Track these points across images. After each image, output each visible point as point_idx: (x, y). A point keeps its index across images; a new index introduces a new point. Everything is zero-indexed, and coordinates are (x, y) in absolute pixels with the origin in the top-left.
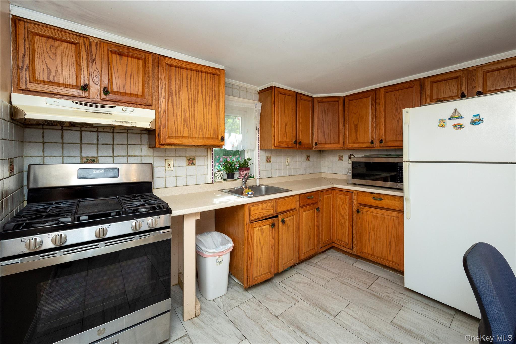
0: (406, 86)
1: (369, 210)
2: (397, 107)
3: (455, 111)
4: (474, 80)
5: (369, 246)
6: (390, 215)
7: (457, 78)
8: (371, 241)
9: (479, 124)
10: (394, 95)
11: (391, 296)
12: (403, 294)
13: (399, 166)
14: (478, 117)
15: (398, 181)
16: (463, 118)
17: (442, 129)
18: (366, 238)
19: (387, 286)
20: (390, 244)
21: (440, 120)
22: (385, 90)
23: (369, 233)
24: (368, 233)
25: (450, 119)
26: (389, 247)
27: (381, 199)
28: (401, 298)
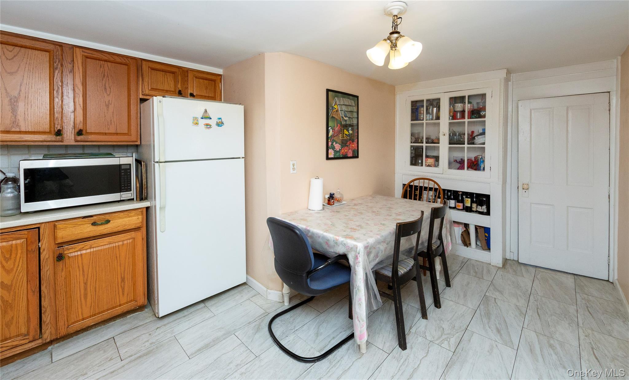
0: (118, 60)
1: (83, 246)
2: (105, 85)
3: (206, 111)
4: (186, 81)
5: (86, 305)
6: (123, 239)
7: (173, 73)
8: (89, 295)
9: (221, 126)
10: (101, 67)
11: (154, 341)
12: (158, 328)
13: (123, 169)
14: (220, 120)
15: (123, 189)
16: (211, 119)
17: (195, 127)
18: (78, 295)
19: (135, 336)
20: (123, 280)
21: (193, 117)
22: (83, 52)
23: (85, 284)
24: (82, 285)
25: (202, 118)
26: (121, 286)
27: (108, 222)
28: (162, 332)
